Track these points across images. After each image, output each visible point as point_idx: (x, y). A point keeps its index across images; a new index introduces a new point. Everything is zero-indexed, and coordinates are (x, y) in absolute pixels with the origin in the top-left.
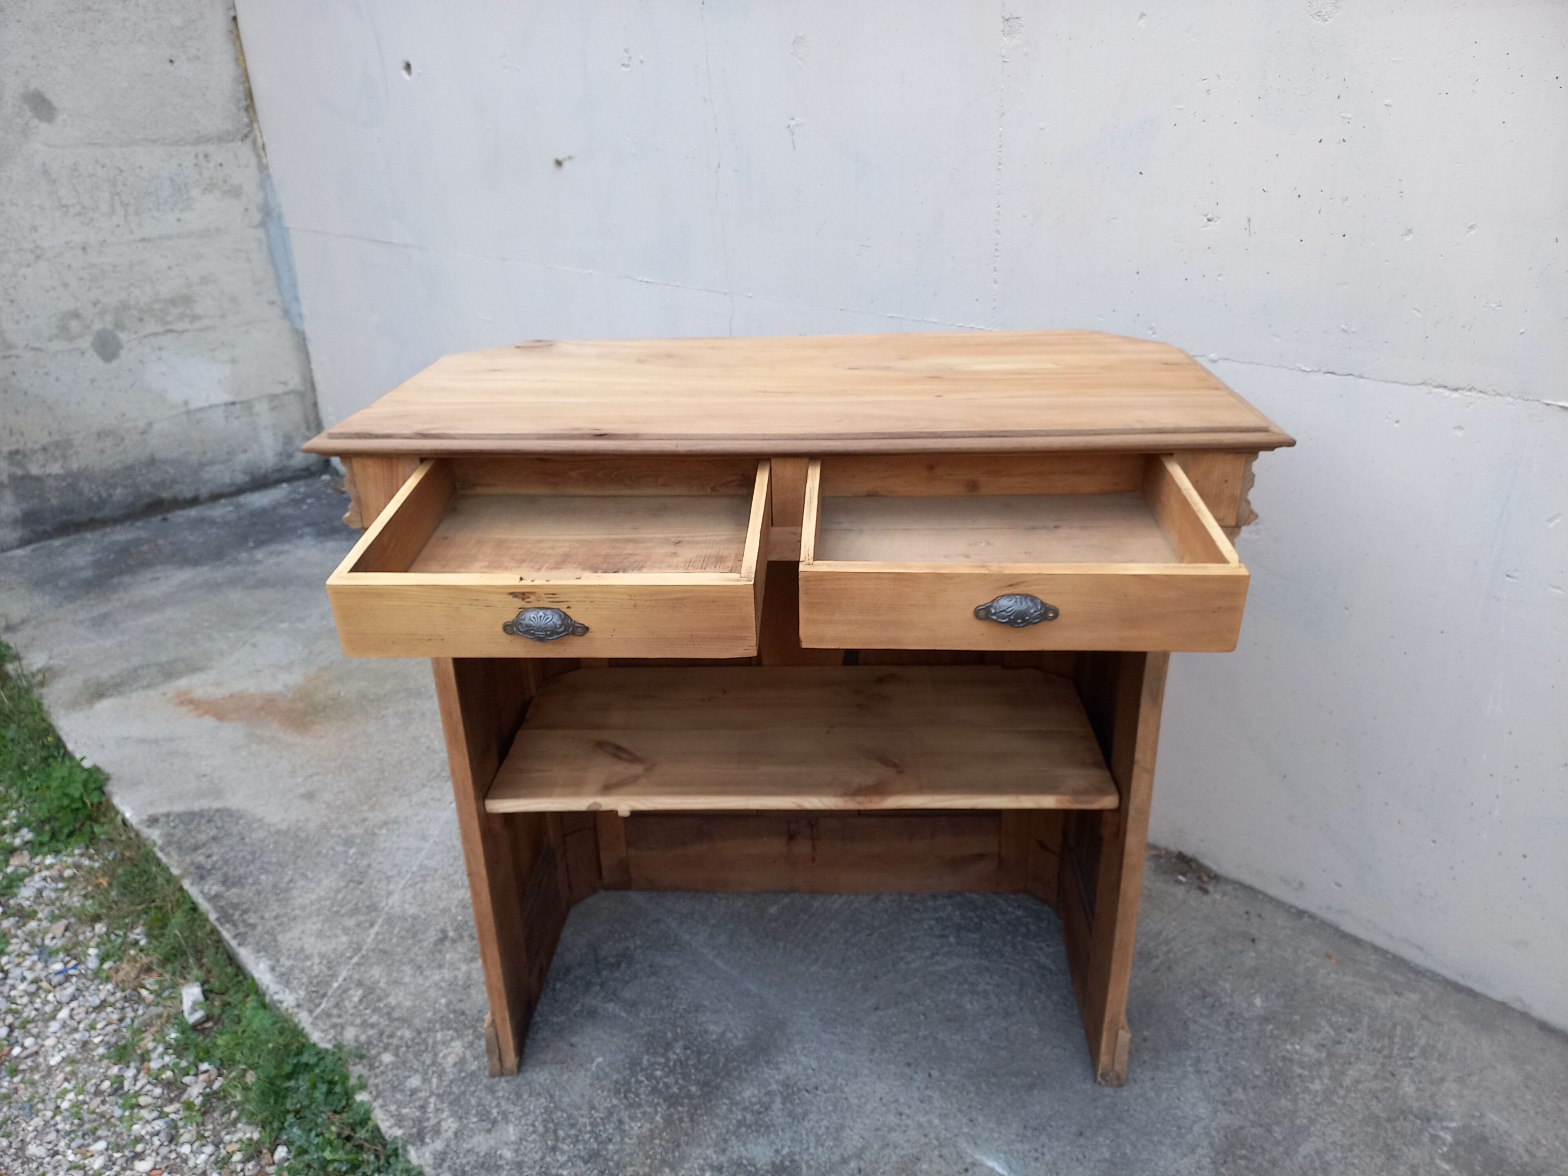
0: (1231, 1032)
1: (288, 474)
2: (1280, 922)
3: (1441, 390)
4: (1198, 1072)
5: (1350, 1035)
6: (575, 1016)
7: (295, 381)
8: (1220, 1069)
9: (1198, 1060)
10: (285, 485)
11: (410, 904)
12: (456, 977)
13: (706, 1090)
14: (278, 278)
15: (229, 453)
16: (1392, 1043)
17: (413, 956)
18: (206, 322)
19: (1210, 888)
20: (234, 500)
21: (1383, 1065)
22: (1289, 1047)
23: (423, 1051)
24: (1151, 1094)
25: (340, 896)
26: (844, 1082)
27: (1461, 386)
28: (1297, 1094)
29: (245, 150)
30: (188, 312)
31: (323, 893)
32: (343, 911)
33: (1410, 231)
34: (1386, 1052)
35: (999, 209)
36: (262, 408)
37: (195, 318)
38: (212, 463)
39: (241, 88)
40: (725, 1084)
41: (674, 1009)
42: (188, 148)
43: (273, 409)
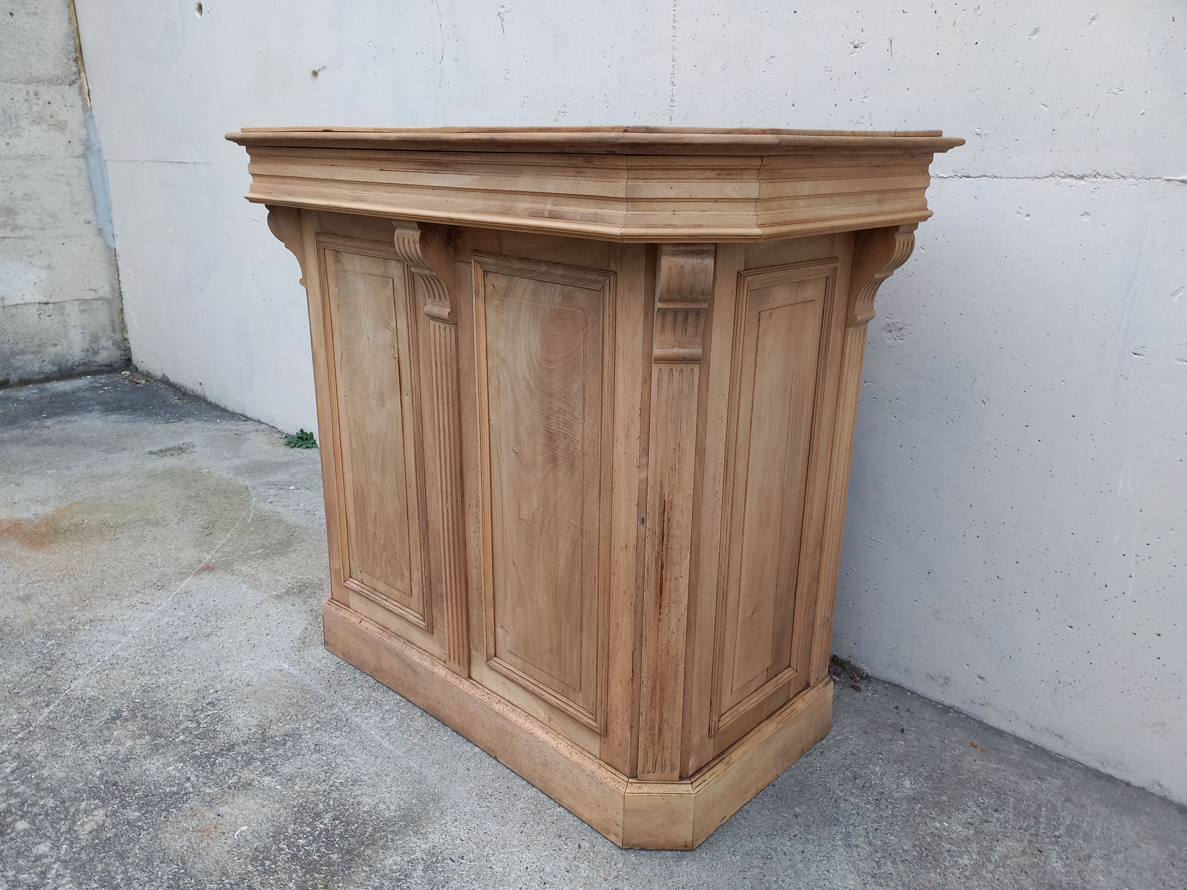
0: (881, 809)
1: (94, 368)
2: (927, 716)
3: (1068, 180)
4: (849, 846)
5: (996, 815)
6: (229, 788)
7: (105, 290)
8: (870, 844)
9: (848, 835)
10: (89, 377)
11: (92, 687)
12: (118, 752)
13: (347, 857)
14: (95, 203)
15: (40, 345)
16: (1038, 822)
17: (80, 732)
18: (26, 232)
19: (863, 687)
20: (41, 386)
21: (1030, 842)
22: (938, 824)
23: (62, 819)
24: (800, 866)
25: (25, 680)
26: (491, 852)
27: (1087, 173)
28: (946, 868)
29: (72, 94)
30: (10, 222)
31: (8, 677)
32: (24, 692)
33: (1037, 30)
34: (1033, 831)
35: (673, 63)
36: (72, 309)
37: (16, 228)
38: (24, 353)
39: (72, 42)
40: (369, 852)
41: (331, 782)
42: (21, 86)
43: (83, 311)
